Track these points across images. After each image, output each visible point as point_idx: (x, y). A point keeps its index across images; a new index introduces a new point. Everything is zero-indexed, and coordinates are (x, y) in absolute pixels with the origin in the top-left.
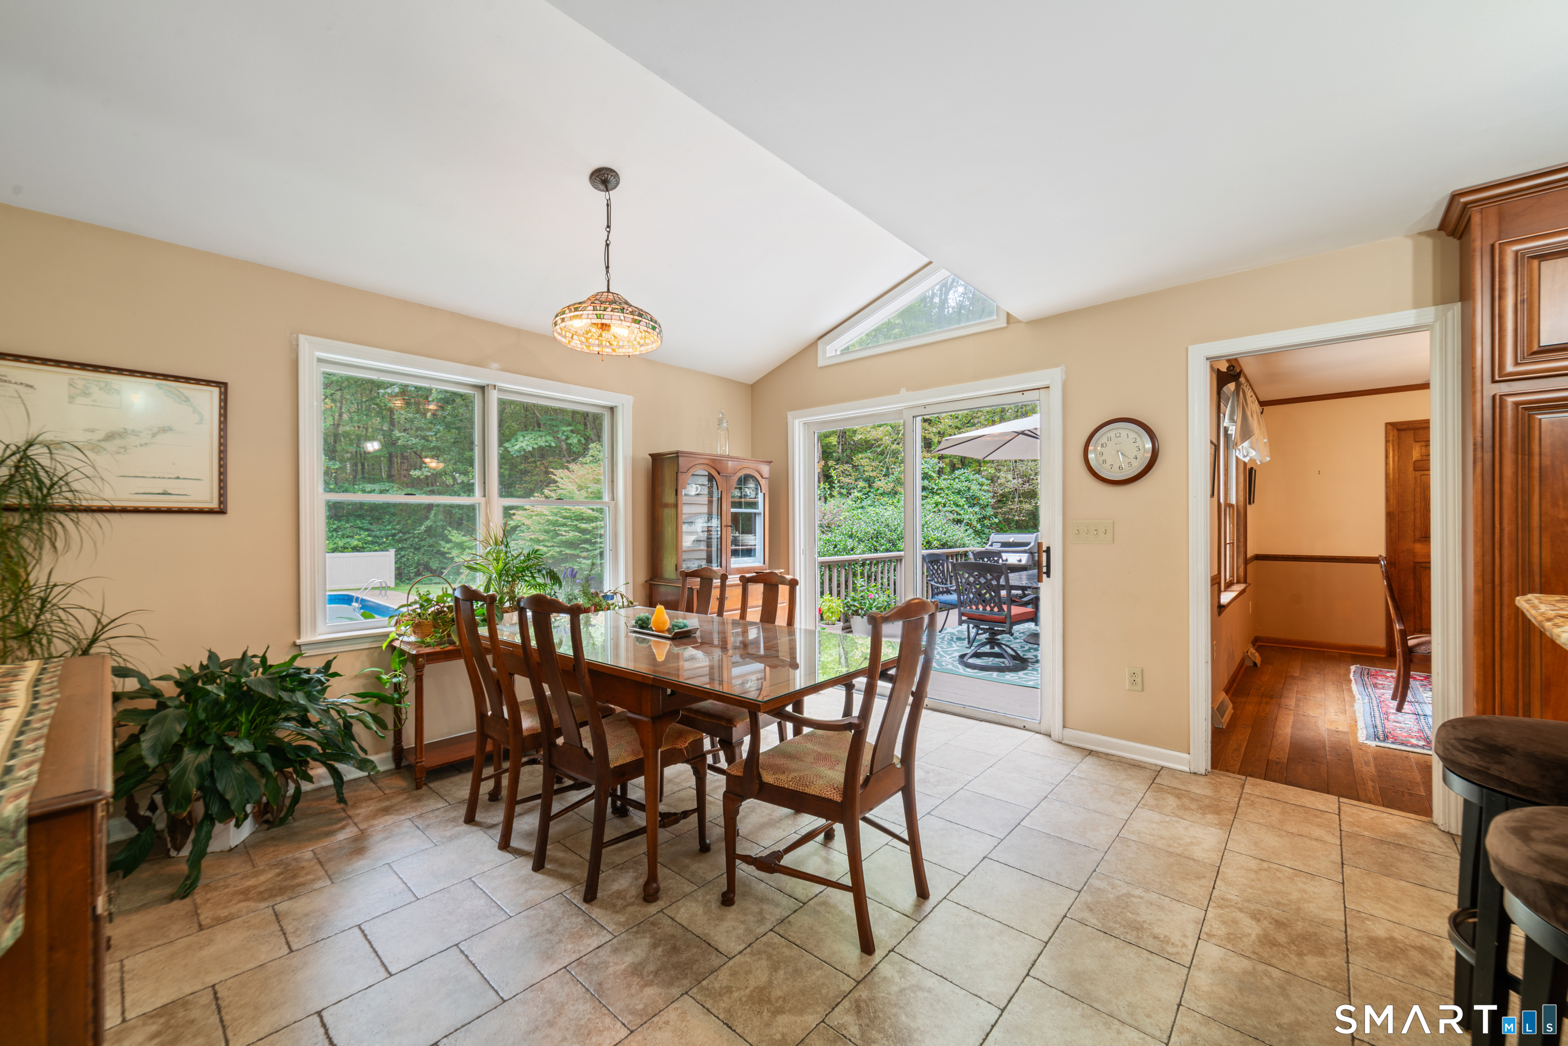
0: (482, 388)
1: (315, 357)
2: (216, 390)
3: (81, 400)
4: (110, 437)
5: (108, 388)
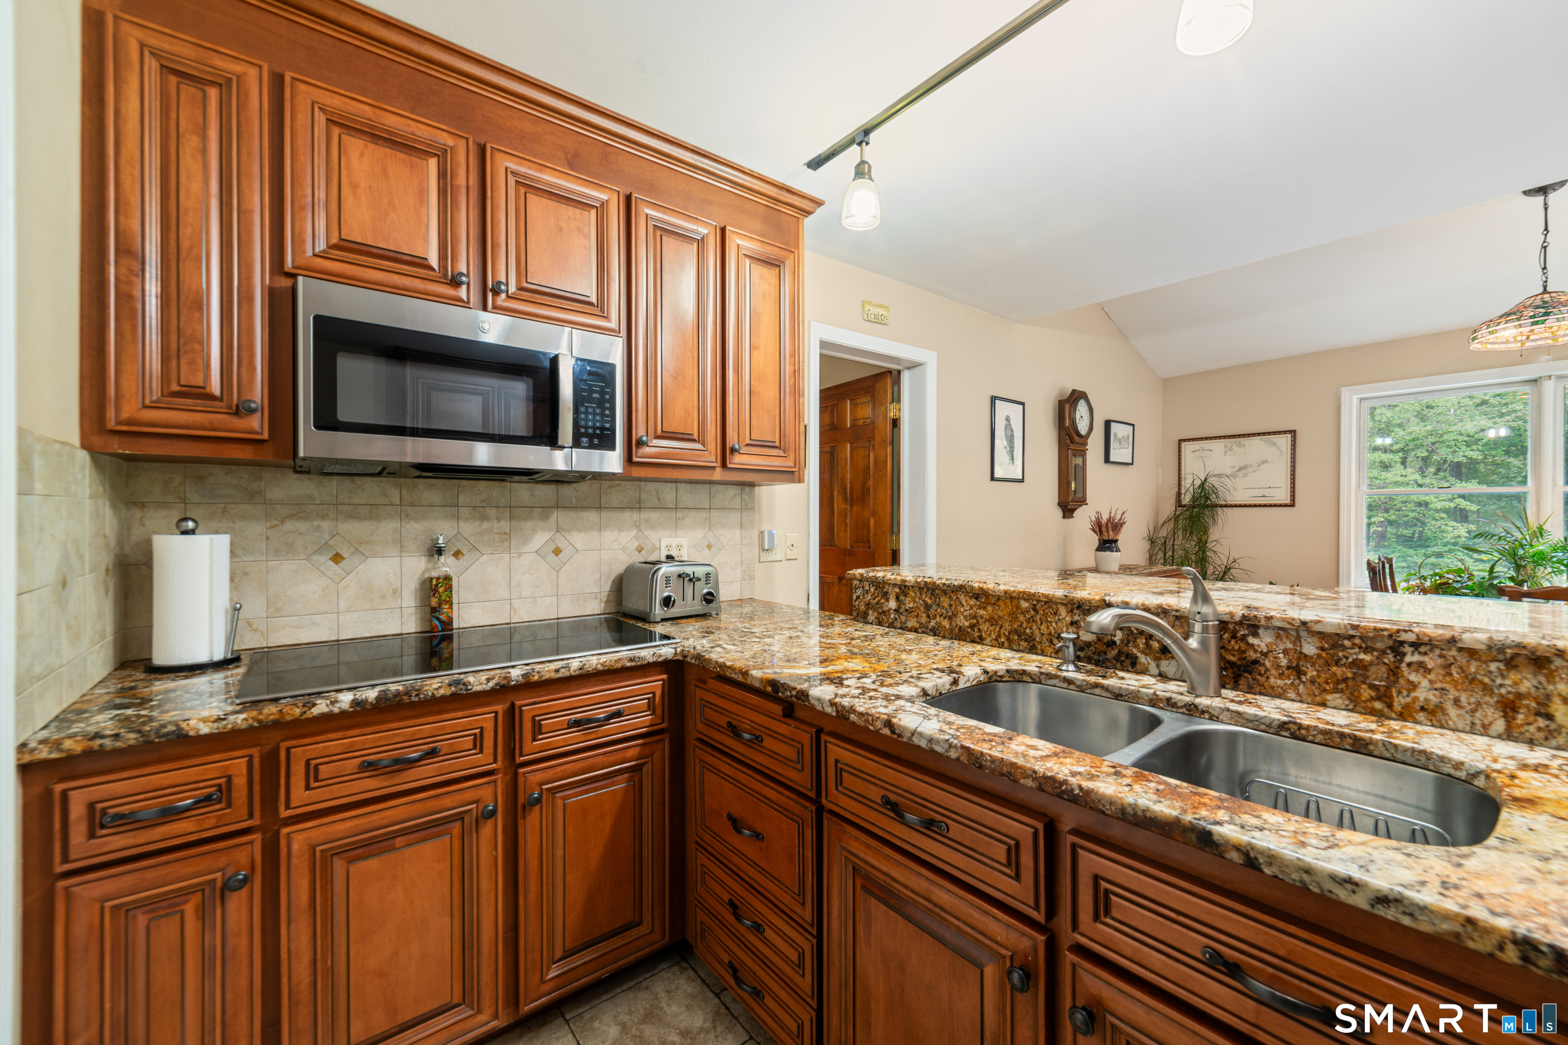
0: (1536, 382)
1: (1355, 399)
2: (1289, 436)
3: (1229, 453)
4: (1240, 469)
5: (1240, 445)
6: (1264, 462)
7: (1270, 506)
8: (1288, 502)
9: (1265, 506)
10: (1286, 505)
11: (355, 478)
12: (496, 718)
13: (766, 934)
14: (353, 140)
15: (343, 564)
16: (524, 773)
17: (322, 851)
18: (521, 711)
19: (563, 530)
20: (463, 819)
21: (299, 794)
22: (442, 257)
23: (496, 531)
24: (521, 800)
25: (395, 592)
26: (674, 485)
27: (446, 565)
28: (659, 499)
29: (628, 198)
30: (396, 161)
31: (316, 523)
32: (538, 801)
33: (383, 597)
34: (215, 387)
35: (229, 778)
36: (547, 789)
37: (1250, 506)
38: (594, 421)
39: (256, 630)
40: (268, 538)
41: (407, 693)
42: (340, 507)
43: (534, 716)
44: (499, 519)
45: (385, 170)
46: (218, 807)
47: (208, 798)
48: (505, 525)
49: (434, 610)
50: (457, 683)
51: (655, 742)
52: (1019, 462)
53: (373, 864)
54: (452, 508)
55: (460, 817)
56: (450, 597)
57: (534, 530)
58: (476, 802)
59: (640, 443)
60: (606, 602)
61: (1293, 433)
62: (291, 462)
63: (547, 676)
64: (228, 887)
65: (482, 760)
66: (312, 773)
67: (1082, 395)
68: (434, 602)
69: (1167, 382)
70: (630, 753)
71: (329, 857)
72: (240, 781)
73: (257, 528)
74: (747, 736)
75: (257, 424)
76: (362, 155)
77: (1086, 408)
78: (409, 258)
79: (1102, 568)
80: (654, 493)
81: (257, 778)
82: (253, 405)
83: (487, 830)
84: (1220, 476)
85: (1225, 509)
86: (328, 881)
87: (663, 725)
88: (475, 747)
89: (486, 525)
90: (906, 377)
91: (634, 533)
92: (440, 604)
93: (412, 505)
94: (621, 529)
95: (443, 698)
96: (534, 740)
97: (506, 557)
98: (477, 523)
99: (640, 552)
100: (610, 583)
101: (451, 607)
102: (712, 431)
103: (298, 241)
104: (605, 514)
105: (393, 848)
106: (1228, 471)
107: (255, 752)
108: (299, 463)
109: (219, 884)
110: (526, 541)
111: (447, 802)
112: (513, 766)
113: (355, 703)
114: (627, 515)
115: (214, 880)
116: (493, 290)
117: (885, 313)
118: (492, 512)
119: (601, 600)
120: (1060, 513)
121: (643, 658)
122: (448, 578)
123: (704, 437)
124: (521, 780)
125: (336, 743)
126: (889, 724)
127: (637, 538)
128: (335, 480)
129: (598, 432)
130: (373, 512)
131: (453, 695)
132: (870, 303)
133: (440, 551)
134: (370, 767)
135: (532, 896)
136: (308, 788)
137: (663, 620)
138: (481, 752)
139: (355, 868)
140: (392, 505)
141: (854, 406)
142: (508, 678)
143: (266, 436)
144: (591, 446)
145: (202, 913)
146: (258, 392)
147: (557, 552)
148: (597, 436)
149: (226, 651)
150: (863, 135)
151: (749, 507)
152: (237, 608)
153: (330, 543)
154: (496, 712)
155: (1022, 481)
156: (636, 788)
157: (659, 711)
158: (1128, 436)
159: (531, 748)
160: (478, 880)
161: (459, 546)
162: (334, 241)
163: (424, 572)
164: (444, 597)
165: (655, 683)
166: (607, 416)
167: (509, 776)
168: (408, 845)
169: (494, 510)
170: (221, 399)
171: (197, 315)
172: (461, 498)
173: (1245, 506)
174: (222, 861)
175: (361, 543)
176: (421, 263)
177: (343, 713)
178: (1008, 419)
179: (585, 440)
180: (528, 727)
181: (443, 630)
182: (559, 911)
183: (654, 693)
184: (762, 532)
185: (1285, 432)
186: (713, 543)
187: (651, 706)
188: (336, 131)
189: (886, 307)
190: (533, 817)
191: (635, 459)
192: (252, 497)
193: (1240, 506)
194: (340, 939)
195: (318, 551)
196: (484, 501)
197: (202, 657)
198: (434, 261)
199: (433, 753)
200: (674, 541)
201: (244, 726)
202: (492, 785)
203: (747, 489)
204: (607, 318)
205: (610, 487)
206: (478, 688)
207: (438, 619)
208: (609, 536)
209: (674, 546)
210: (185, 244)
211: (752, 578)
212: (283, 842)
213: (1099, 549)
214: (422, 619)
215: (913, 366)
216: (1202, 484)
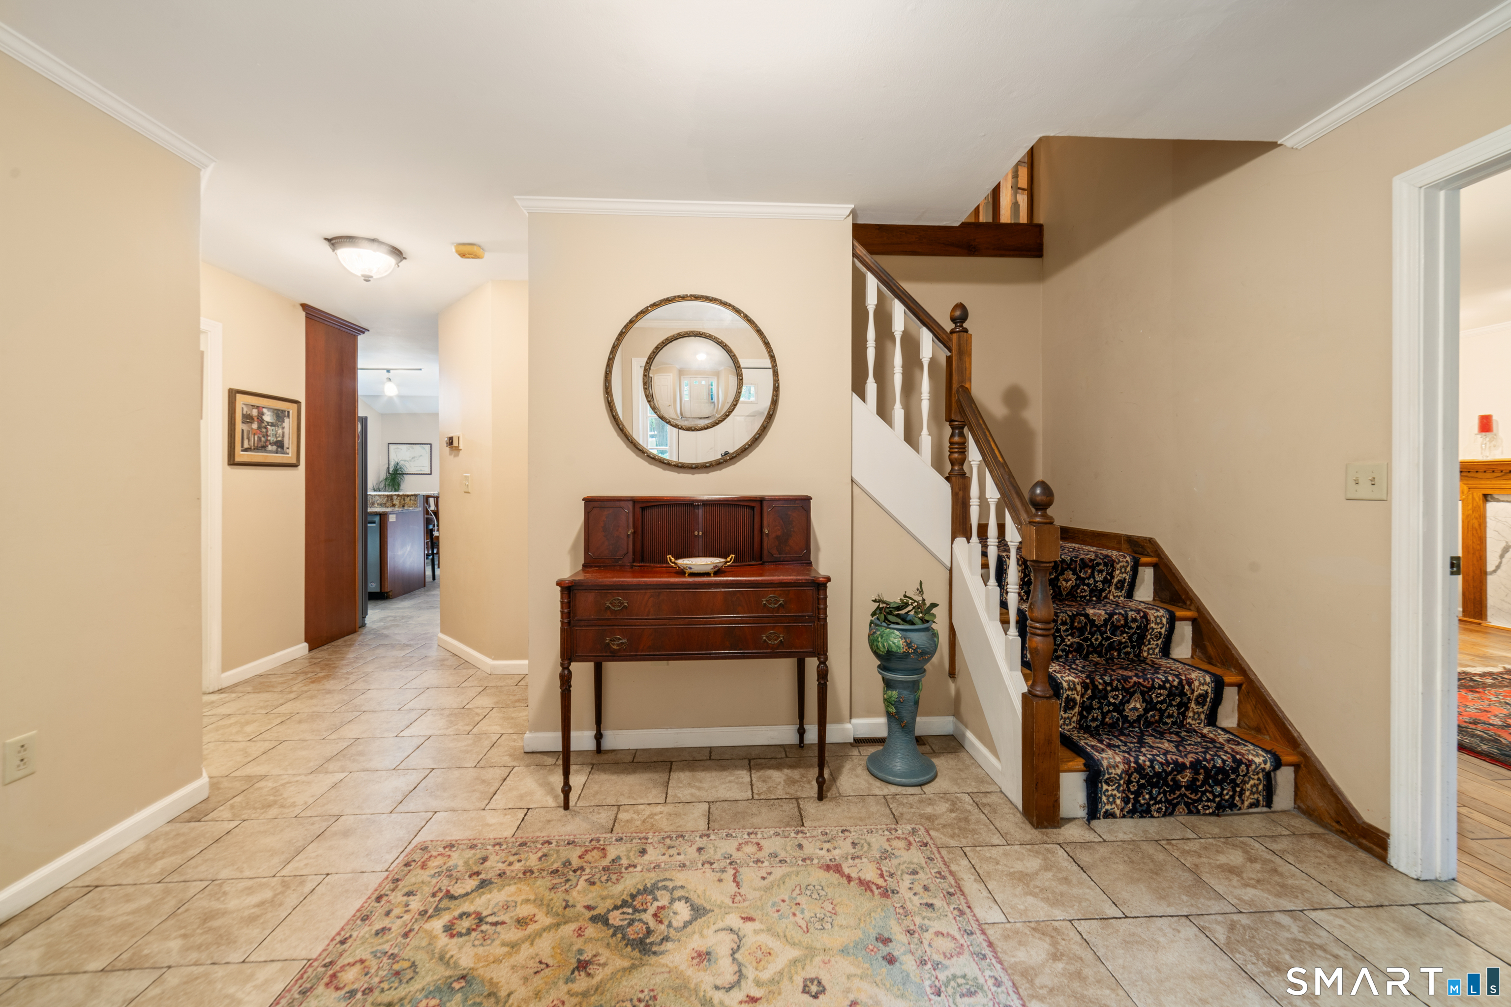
3: (408, 451)
4: (413, 458)
5: (412, 448)
6: (420, 456)
8: (429, 473)
9: (421, 474)
37: (415, 474)
84: (405, 461)
85: (407, 475)
106: (408, 459)
185: (428, 444)
193: (412, 474)
216: (397, 464)
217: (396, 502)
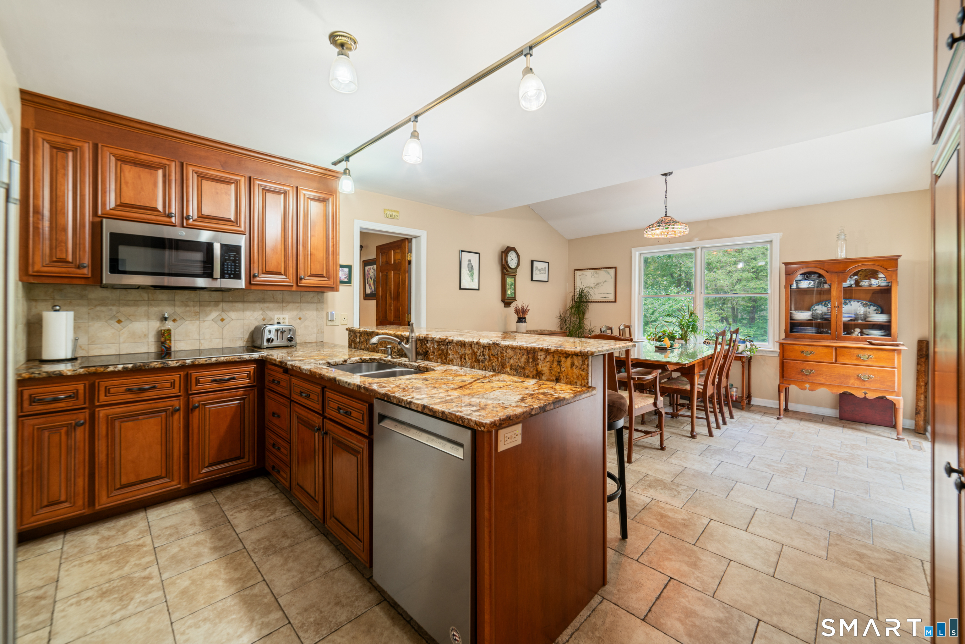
0: (694, 249)
1: (637, 254)
2: (614, 269)
3: (593, 277)
4: (597, 284)
5: (597, 273)
6: (605, 281)
7: (607, 302)
8: (614, 300)
9: (606, 302)
10: (613, 302)
11: (128, 290)
12: (180, 377)
13: (281, 450)
14: (126, 166)
15: (122, 324)
16: (192, 397)
17: (111, 418)
18: (191, 375)
19: (225, 311)
20: (166, 412)
21: (102, 398)
22: (164, 207)
23: (193, 311)
24: (191, 407)
25: (145, 335)
26: (282, 292)
27: (169, 325)
28: (274, 298)
29: (250, 178)
30: (144, 173)
31: (110, 308)
32: (197, 407)
33: (140, 337)
34: (70, 258)
35: (77, 390)
36: (202, 404)
37: (600, 302)
38: (231, 268)
39: (83, 349)
40: (89, 313)
41: (144, 366)
42: (121, 301)
43: (197, 377)
44: (194, 306)
45: (139, 177)
46: (73, 399)
47: (70, 396)
48: (197, 309)
49: (162, 343)
50: (164, 363)
51: (250, 390)
52: (476, 280)
53: (130, 424)
54: (172, 302)
55: (165, 411)
56: (170, 338)
57: (211, 311)
58: (172, 406)
59: (255, 276)
60: (247, 342)
61: (615, 268)
62: (100, 285)
63: (201, 363)
64: (78, 425)
65: (175, 391)
66: (107, 391)
67: (514, 249)
68: (163, 339)
69: (571, 242)
70: (239, 393)
71: (114, 420)
72: (81, 392)
73: (84, 310)
74: (276, 382)
75: (86, 272)
76: (130, 171)
77: (515, 255)
78: (149, 208)
79: (518, 331)
80: (271, 295)
81: (87, 391)
82: (85, 265)
83: (176, 416)
84: (589, 287)
85: (592, 303)
86: (113, 428)
87: (254, 384)
88: (171, 387)
89: (188, 309)
90: (414, 241)
91: (261, 312)
92: (165, 340)
93: (153, 300)
94: (254, 311)
95: (158, 368)
96: (196, 385)
97: (198, 322)
98: (184, 308)
99: (264, 320)
100: (248, 334)
101: (170, 341)
102: (292, 270)
103: (104, 204)
104: (246, 305)
105: (138, 419)
106: (592, 285)
107: (87, 382)
108: (102, 285)
109: (73, 424)
110: (207, 315)
111: (160, 405)
112: (188, 395)
113: (124, 368)
114: (257, 305)
115: (71, 423)
116: (186, 218)
117: (396, 214)
118: (191, 303)
119: (244, 341)
120: (503, 305)
121: (244, 358)
122: (169, 330)
123: (286, 273)
124: (191, 400)
125: (116, 381)
126: (300, 368)
127: (262, 314)
128: (118, 291)
129: (233, 272)
130: (136, 303)
131: (162, 367)
132: (388, 210)
133: (166, 319)
134: (130, 391)
135: (195, 442)
136: (106, 396)
137: (267, 348)
138: (174, 388)
139: (123, 424)
140: (144, 300)
141: (395, 253)
142: (186, 363)
143: (90, 276)
144: (230, 278)
145: (67, 434)
146: (86, 260)
147: (222, 320)
148: (233, 274)
149: (72, 355)
150: (347, 158)
151: (321, 301)
152: (76, 340)
153: (116, 315)
154: (180, 375)
155: (478, 290)
156: (242, 406)
157: (252, 378)
158: (545, 268)
159: (195, 388)
160: (172, 434)
161: (175, 317)
162: (118, 203)
163: (159, 328)
164: (167, 338)
165: (251, 368)
166: (237, 266)
167: (186, 399)
168: (144, 419)
169: (192, 303)
170: (72, 263)
171: (63, 233)
172: (177, 298)
173: (599, 302)
174: (74, 417)
175: (130, 316)
176: (156, 210)
177: (119, 371)
178: (469, 261)
179: (227, 276)
180: (194, 381)
181: (167, 351)
182: (207, 449)
183: (250, 372)
184: (328, 313)
185: (612, 268)
186: (301, 317)
187: (249, 376)
188: (119, 163)
189: (397, 212)
190: (196, 413)
191: (252, 283)
192: (82, 297)
193: (597, 302)
194: (117, 448)
195: (111, 319)
196: (187, 299)
197: (63, 357)
198: (160, 208)
199: (154, 387)
200: (281, 316)
201: (83, 373)
202: (178, 401)
203: (320, 294)
204: (240, 226)
205: (249, 293)
206: (173, 365)
207: (164, 346)
208: (248, 314)
209: (281, 318)
210: (59, 208)
211: (322, 332)
212: (96, 413)
213: (518, 322)
214: (158, 347)
215: (416, 237)
216: (582, 291)
217: (544, 367)
